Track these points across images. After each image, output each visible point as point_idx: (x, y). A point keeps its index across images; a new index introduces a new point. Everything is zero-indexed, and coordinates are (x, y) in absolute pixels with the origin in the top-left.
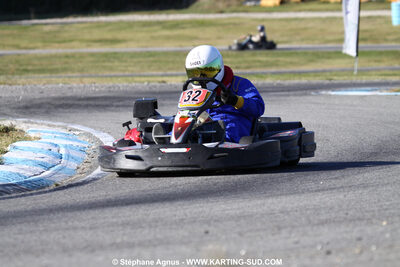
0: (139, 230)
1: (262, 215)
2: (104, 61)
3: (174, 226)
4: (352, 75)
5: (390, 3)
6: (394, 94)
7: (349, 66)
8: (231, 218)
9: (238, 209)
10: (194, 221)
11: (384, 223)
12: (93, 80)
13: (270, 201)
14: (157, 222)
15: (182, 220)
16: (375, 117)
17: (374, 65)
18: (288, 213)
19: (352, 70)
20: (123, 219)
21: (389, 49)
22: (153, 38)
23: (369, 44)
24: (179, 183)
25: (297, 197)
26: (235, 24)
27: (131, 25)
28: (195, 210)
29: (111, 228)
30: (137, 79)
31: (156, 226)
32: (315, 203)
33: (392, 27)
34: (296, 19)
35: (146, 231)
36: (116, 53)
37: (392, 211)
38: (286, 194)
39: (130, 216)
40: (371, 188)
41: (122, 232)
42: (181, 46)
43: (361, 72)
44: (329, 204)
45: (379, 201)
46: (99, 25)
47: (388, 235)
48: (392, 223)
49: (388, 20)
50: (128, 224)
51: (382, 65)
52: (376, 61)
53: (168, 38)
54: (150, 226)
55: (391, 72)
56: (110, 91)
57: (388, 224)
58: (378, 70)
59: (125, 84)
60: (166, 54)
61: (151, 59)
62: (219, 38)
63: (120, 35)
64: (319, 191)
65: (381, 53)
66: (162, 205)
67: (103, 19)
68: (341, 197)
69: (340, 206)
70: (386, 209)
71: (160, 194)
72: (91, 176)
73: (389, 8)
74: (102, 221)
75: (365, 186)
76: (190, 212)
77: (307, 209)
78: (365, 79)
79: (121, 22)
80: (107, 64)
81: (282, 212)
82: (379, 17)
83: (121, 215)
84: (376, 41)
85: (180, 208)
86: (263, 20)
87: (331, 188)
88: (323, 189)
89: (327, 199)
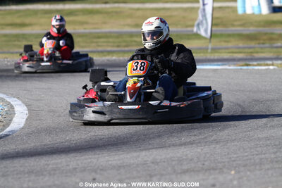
0: (41, 177)
1: (137, 165)
2: (15, 41)
3: (69, 174)
4: (207, 52)
6: (239, 68)
7: (204, 46)
8: (113, 167)
9: (119, 160)
10: (84, 170)
11: (233, 172)
12: (7, 55)
13: (144, 153)
14: (55, 170)
15: (75, 169)
16: (225, 87)
17: (224, 45)
18: (157, 163)
19: (207, 49)
20: (29, 168)
21: (235, 32)
23: (220, 28)
24: (73, 139)
25: (165, 151)
27: (36, 12)
28: (85, 161)
29: (19, 176)
31: (54, 174)
32: (179, 155)
33: (237, 15)
34: (164, 9)
35: (47, 178)
37: (239, 162)
38: (156, 148)
39: (34, 166)
40: (222, 144)
41: (27, 179)
42: (75, 29)
43: (214, 50)
44: (189, 156)
45: (228, 154)
46: (11, 13)
47: (235, 182)
48: (239, 172)
49: (235, 10)
50: (32, 172)
51: (230, 45)
52: (225, 41)
54: (50, 175)
55: (237, 50)
57: (235, 173)
58: (227, 48)
62: (105, 23)
63: (27, 21)
64: (181, 145)
65: (229, 36)
66: (59, 156)
67: (14, 7)
68: (199, 150)
69: (198, 158)
70: (234, 161)
71: (58, 148)
72: (4, 133)
74: (12, 169)
75: (217, 142)
76: (82, 163)
77: (173, 160)
78: (216, 56)
79: (28, 10)
80: (16, 43)
81: (153, 163)
82: (228, 7)
83: (27, 164)
84: (225, 25)
85: (73, 159)
86: (138, 9)
87: (191, 143)
88: (185, 144)
89: (188, 152)
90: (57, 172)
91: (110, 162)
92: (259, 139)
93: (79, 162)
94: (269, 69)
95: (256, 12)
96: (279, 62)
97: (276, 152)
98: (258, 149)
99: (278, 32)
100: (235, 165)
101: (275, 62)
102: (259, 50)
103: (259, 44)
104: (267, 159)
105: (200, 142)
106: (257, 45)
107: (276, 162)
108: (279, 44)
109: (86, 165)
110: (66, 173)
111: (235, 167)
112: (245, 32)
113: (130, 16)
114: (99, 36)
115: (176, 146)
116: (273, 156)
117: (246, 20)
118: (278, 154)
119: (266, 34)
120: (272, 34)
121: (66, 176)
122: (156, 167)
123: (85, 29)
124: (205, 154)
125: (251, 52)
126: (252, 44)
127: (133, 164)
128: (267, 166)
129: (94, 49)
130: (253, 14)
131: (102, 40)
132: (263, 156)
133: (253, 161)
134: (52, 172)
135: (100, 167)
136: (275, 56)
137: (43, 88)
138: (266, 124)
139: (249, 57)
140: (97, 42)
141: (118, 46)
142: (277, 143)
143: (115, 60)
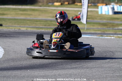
0: (9, 79)
1: (52, 76)
3: (21, 78)
4: (84, 30)
5: (98, 6)
6: (98, 37)
7: (83, 27)
8: (41, 76)
9: (44, 73)
10: (28, 77)
13: (55, 71)
14: (15, 76)
15: (24, 76)
17: (92, 27)
19: (85, 29)
20: (4, 75)
21: (97, 22)
22: (17, 14)
23: (90, 20)
24: (23, 64)
25: (64, 71)
26: (45, 11)
27: (9, 9)
28: (29, 73)
30: (10, 28)
31: (15, 78)
32: (70, 73)
33: (98, 15)
35: (11, 79)
36: (3, 18)
37: (96, 77)
38: (60, 69)
39: (6, 74)
41: (3, 79)
43: (87, 29)
44: (75, 73)
45: (92, 73)
49: (97, 12)
50: (5, 77)
51: (95, 27)
53: (22, 14)
54: (13, 78)
55: (98, 30)
56: (1, 31)
59: (6, 29)
60: (21, 19)
61: (16, 21)
62: (40, 15)
63: (5, 12)
64: (71, 68)
65: (94, 23)
66: (17, 71)
68: (79, 71)
69: (79, 74)
71: (17, 67)
73: (98, 8)
75: (87, 68)
77: (67, 75)
78: (89, 32)
79: (6, 8)
81: (59, 75)
82: (94, 11)
83: (3, 73)
84: (93, 19)
85: (23, 72)
86: (55, 10)
87: (76, 68)
88: (73, 68)
89: (74, 71)
90: (16, 77)
91: (40, 74)
92: (106, 68)
93: (26, 74)
94: (111, 38)
95: (107, 13)
96: (116, 36)
97: (113, 73)
98: (105, 72)
99: (116, 23)
100: (95, 78)
101: (114, 36)
102: (108, 30)
103: (108, 27)
104: (109, 76)
105: (80, 68)
106: (107, 28)
107: (113, 77)
108: (116, 28)
109: (29, 75)
110: (20, 77)
111: (95, 79)
112: (101, 22)
113: (51, 13)
114: (37, 21)
115: (69, 68)
116: (112, 75)
117: (102, 17)
118: (114, 74)
119: (111, 23)
120: (113, 23)
121: (20, 79)
122: (60, 77)
123: (31, 17)
124: (82, 72)
125: (104, 31)
126: (105, 27)
127: (50, 75)
128: (109, 79)
129: (34, 26)
130: (105, 14)
131: (38, 22)
132: (107, 75)
133: (103, 76)
134: (14, 77)
135: (35, 76)
136: (114, 33)
137: (11, 42)
138: (109, 61)
139: (103, 33)
140: (36, 23)
141: (45, 26)
142: (114, 70)
143: (44, 31)
